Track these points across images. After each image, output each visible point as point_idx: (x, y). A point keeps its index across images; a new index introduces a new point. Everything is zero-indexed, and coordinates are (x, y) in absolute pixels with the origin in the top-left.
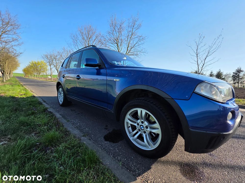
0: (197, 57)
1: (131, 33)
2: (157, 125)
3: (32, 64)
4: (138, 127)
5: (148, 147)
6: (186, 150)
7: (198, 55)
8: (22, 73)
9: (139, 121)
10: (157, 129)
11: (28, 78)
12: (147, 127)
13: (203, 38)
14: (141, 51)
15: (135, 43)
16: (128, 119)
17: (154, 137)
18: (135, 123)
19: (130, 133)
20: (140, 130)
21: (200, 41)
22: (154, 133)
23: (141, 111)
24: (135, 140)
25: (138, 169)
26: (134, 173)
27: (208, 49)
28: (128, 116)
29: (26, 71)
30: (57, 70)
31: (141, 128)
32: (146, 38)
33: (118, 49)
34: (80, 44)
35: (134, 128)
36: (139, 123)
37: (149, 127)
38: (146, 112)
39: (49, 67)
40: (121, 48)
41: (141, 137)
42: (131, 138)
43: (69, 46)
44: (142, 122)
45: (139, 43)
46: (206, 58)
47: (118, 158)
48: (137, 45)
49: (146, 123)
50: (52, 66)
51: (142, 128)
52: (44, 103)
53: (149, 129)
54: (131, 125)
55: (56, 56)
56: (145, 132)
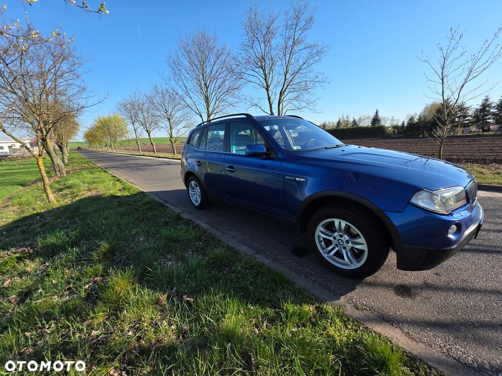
0: (443, 84)
1: (290, 42)
2: (362, 240)
3: (101, 124)
4: (335, 242)
5: (349, 265)
6: (399, 267)
7: (445, 80)
8: (83, 141)
9: (336, 234)
10: (362, 244)
11: (96, 150)
12: (347, 242)
13: (457, 38)
14: (316, 80)
15: (301, 62)
16: (320, 232)
17: (357, 254)
18: (331, 236)
19: (323, 249)
20: (337, 245)
21: (452, 46)
22: (357, 249)
23: (340, 223)
24: (331, 258)
25: (339, 289)
26: (335, 293)
27: (470, 65)
28: (320, 228)
29: (91, 136)
30: (147, 131)
31: (339, 243)
32: (325, 49)
33: (265, 80)
34: (187, 76)
35: (328, 243)
36: (336, 237)
37: (350, 242)
38: (346, 224)
39: (131, 127)
40: (271, 76)
41: (339, 255)
42: (325, 256)
43: (167, 82)
44: (341, 236)
45: (311, 61)
46: (462, 87)
47: (311, 278)
48: (305, 66)
49: (346, 237)
50: (137, 124)
51: (341, 243)
52: (166, 205)
53: (350, 244)
54: (324, 238)
55: (143, 104)
56: (345, 248)
